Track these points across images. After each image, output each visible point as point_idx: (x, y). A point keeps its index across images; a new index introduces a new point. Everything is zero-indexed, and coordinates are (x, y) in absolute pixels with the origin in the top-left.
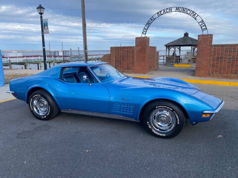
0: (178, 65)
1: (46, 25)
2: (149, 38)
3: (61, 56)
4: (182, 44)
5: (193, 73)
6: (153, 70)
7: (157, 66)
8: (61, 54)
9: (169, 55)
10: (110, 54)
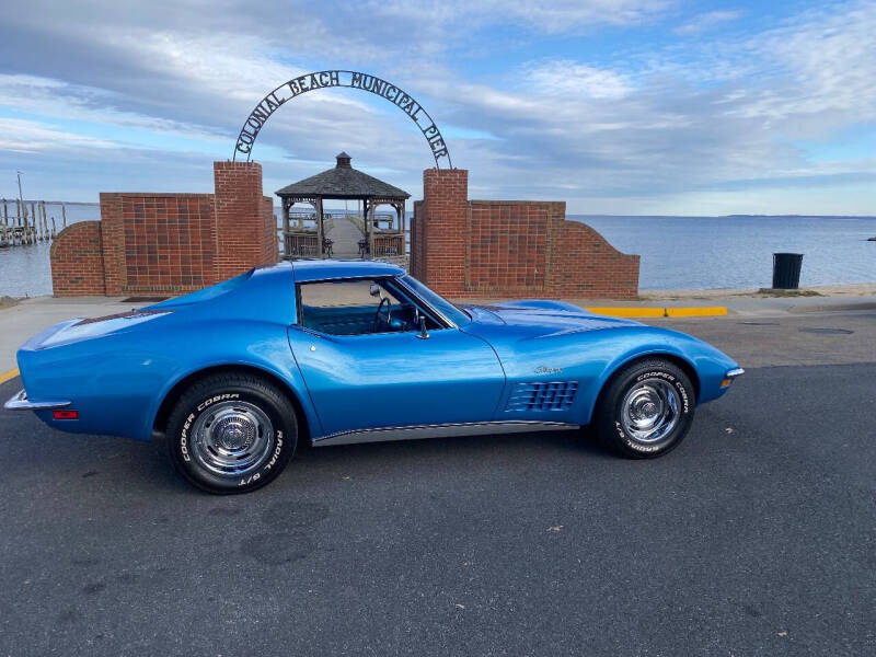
2: (260, 166)
10: (100, 223)
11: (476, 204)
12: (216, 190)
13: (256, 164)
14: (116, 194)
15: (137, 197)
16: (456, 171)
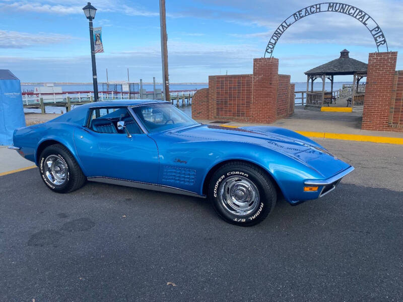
0: (329, 108)
1: (99, 37)
2: (278, 60)
3: (126, 93)
4: (336, 70)
5: (358, 122)
6: (284, 117)
7: (292, 110)
8: (126, 88)
9: (312, 91)
10: (208, 89)
12: (254, 72)
14: (215, 76)
15: (222, 77)
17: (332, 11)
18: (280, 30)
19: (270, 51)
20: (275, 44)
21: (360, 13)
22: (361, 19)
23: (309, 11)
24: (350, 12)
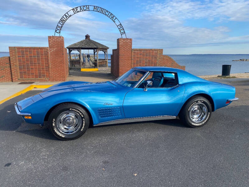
2: (64, 38)
10: (9, 57)
11: (135, 50)
12: (49, 46)
13: (62, 37)
14: (15, 47)
15: (22, 48)
16: (128, 39)
17: (96, 11)
18: (64, 18)
19: (59, 32)
20: (62, 27)
21: (111, 15)
22: (112, 19)
23: (83, 9)
24: (106, 14)
